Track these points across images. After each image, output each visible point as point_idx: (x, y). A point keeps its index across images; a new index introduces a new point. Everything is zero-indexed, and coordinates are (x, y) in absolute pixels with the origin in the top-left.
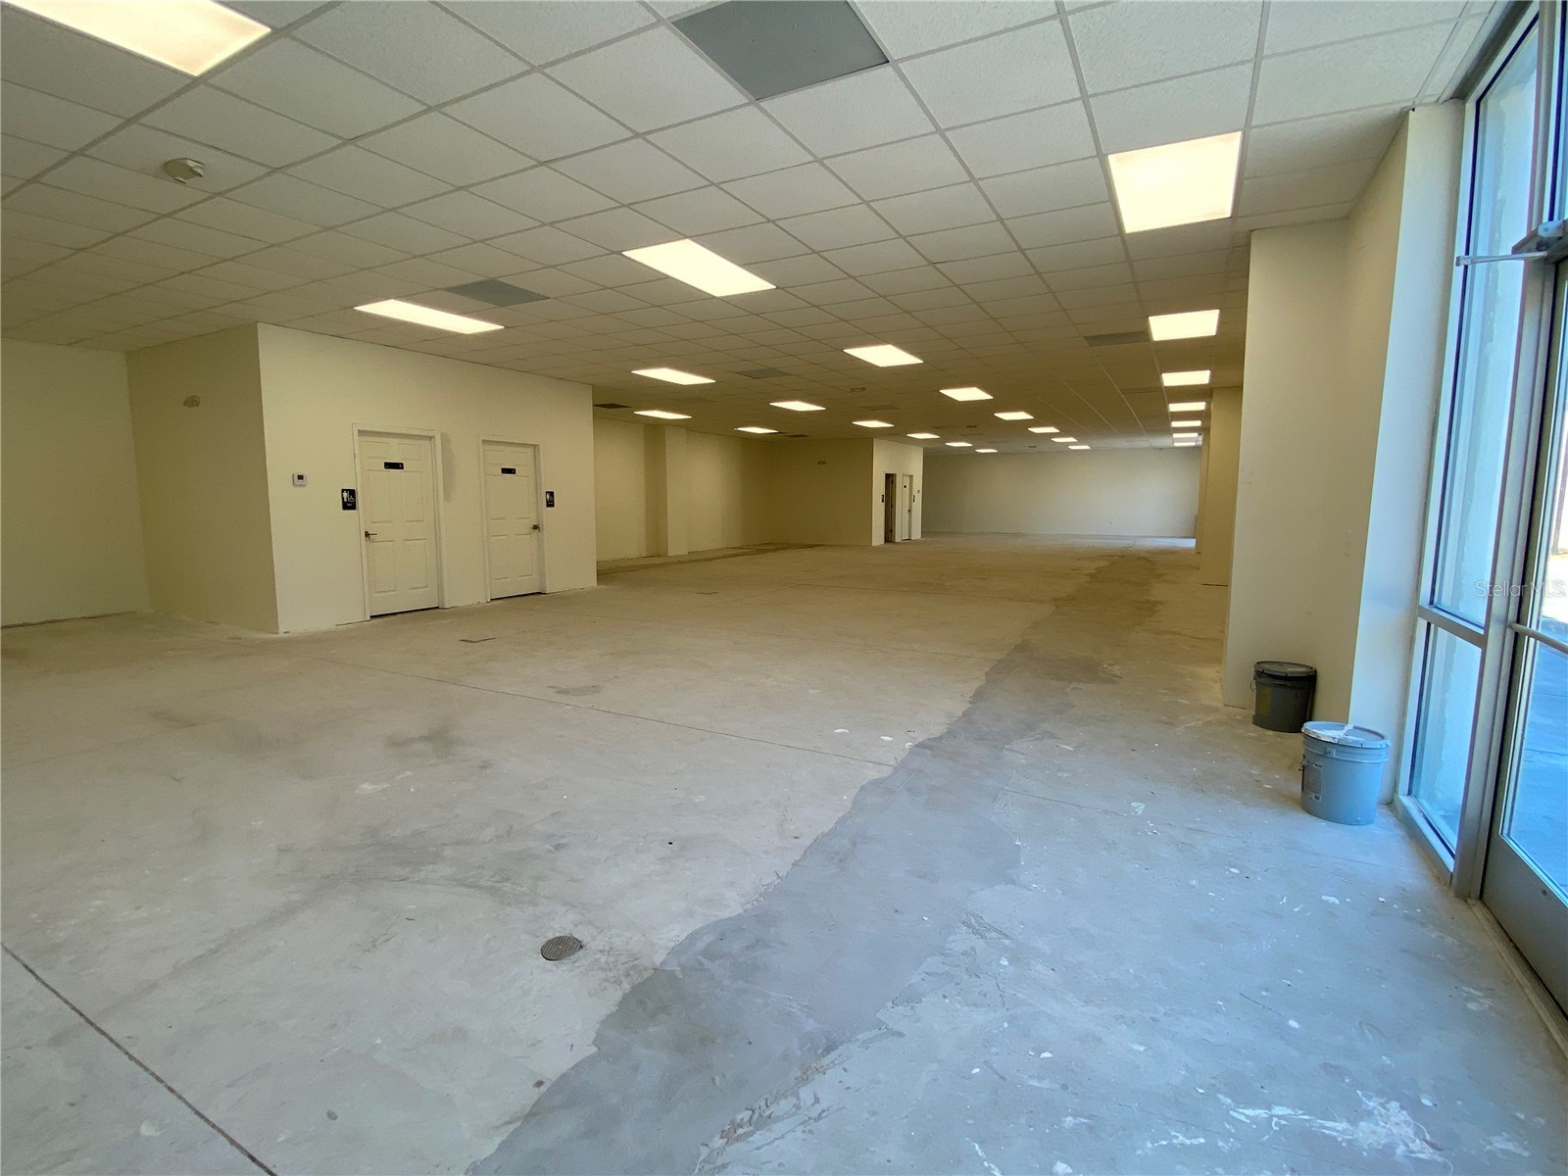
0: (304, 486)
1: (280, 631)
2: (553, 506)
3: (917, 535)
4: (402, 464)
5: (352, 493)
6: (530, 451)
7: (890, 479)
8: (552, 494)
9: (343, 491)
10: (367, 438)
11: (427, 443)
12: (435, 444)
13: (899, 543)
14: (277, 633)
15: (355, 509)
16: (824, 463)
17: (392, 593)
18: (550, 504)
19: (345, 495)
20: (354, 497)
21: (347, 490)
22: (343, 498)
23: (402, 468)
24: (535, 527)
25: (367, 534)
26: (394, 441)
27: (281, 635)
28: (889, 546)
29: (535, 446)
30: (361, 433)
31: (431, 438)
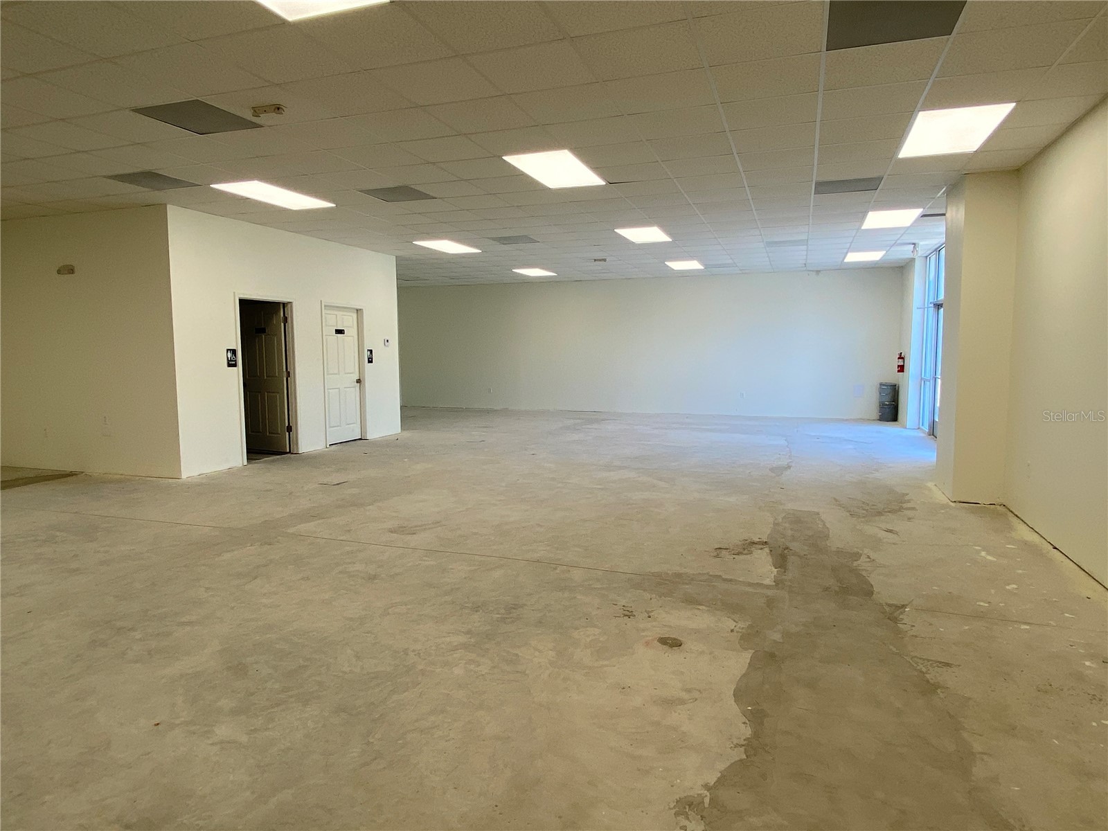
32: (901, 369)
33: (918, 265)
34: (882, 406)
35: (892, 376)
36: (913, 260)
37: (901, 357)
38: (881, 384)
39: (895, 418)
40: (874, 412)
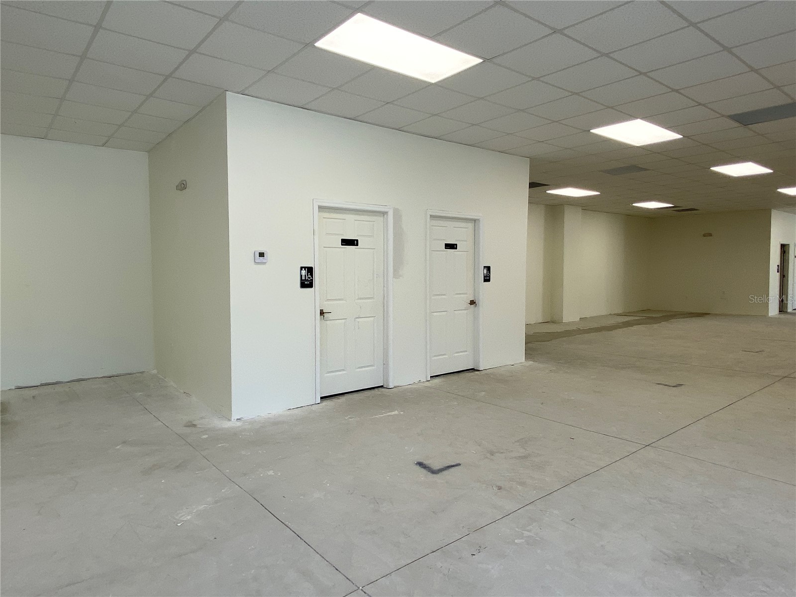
0: (264, 263)
1: (233, 418)
2: (489, 280)
4: (357, 241)
5: (310, 270)
6: (470, 225)
7: (784, 248)
8: (488, 268)
9: (302, 268)
10: (326, 215)
11: (380, 219)
12: (387, 219)
14: (230, 420)
15: (312, 287)
16: (710, 235)
17: (340, 373)
18: (487, 279)
19: (304, 272)
20: (312, 275)
21: (305, 268)
22: (301, 276)
23: (357, 245)
24: (472, 303)
25: (322, 313)
26: (350, 218)
28: (783, 316)
29: (475, 221)
30: (321, 209)
31: (384, 213)
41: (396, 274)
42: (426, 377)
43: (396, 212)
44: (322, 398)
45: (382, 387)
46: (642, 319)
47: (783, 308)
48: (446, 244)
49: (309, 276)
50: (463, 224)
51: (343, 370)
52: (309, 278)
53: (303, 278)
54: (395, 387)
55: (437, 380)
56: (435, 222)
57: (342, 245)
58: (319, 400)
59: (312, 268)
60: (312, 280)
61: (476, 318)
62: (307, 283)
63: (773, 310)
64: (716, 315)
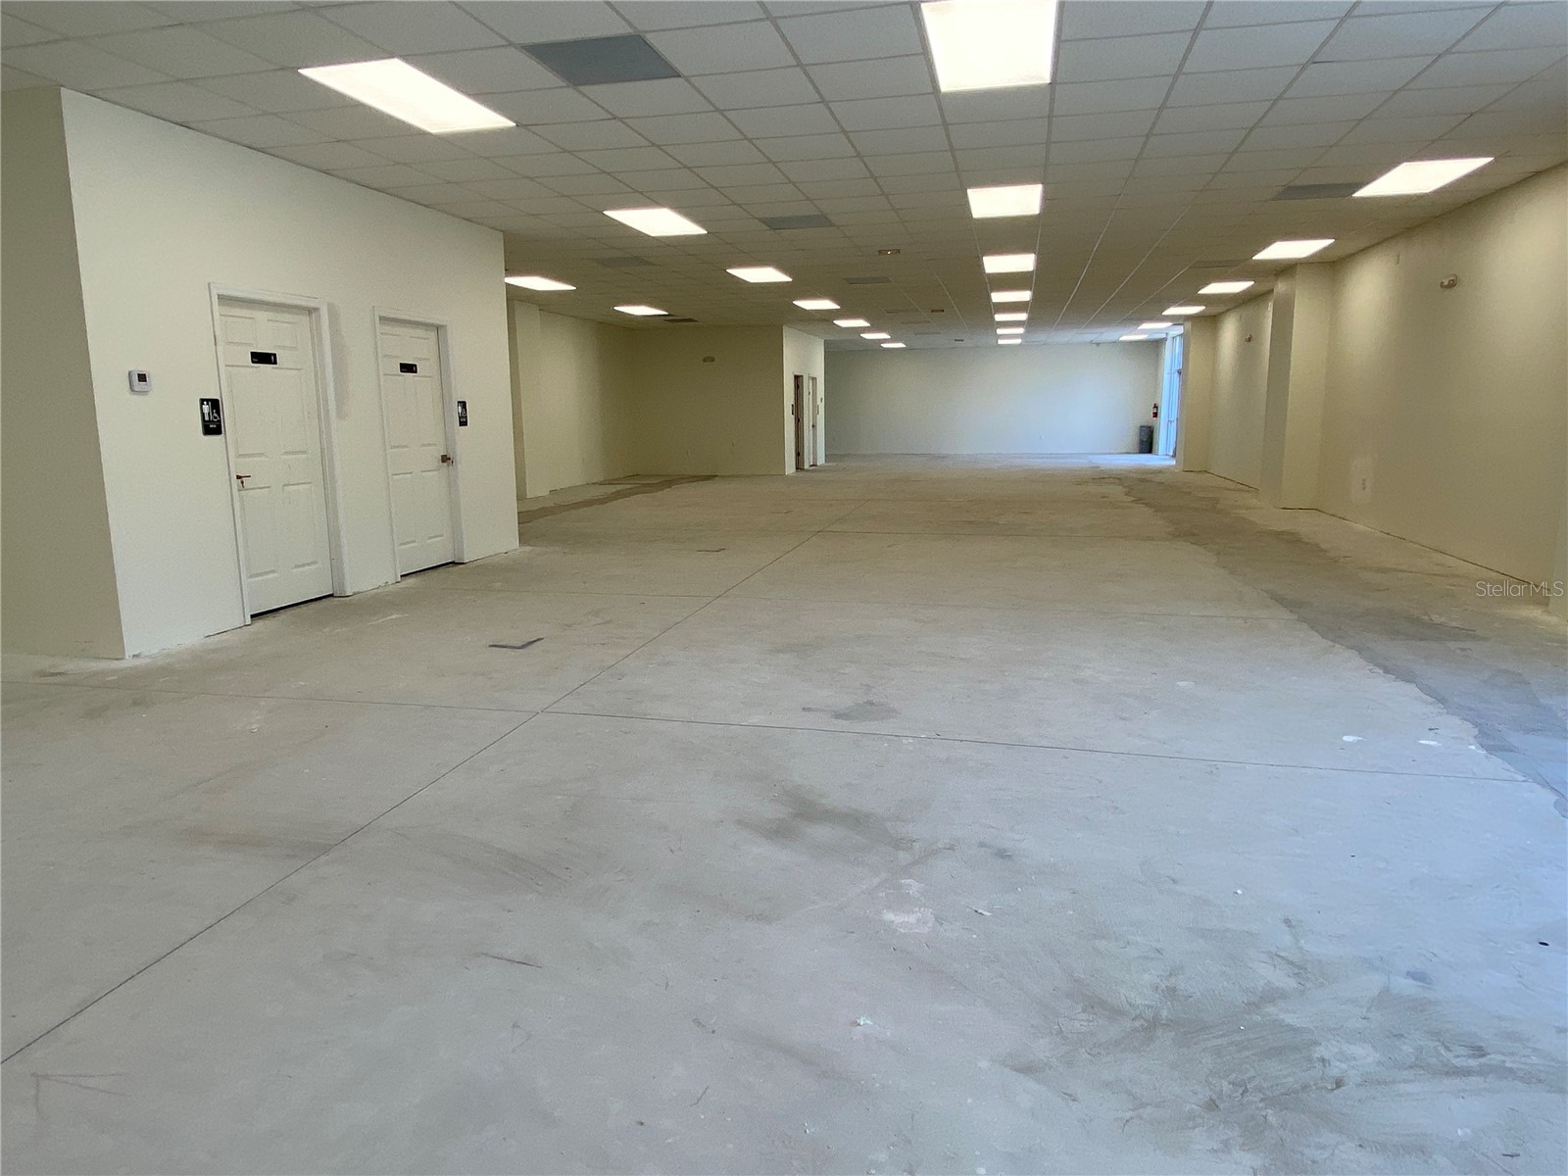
0: (144, 393)
1: (127, 654)
2: (465, 423)
3: (821, 461)
4: (275, 355)
5: (215, 404)
6: (433, 335)
7: (797, 378)
8: (463, 404)
9: (202, 401)
10: (237, 311)
11: (308, 319)
12: (318, 322)
13: (807, 471)
14: (123, 659)
15: (221, 433)
16: (713, 360)
17: (271, 576)
18: (463, 422)
19: (206, 408)
20: (218, 413)
21: (207, 400)
22: (203, 415)
24: (445, 459)
25: (240, 479)
26: (262, 316)
27: (128, 662)
28: (801, 474)
29: (438, 328)
30: (225, 300)
31: (311, 311)
32: (1155, 415)
33: (1168, 343)
34: (1141, 442)
35: (1148, 419)
36: (1165, 339)
37: (1156, 407)
38: (1141, 427)
39: (1150, 451)
40: (1136, 448)
41: (341, 415)
42: (396, 575)
43: (331, 307)
44: (252, 616)
45: (331, 596)
46: (635, 488)
47: (799, 467)
48: (401, 364)
49: (215, 415)
50: (420, 332)
51: (273, 572)
52: (215, 418)
53: (207, 418)
54: (354, 594)
55: (411, 581)
56: (388, 329)
57: (253, 362)
58: (248, 621)
59: (217, 400)
60: (219, 421)
61: (452, 484)
62: (212, 427)
63: (790, 468)
64: (725, 477)
